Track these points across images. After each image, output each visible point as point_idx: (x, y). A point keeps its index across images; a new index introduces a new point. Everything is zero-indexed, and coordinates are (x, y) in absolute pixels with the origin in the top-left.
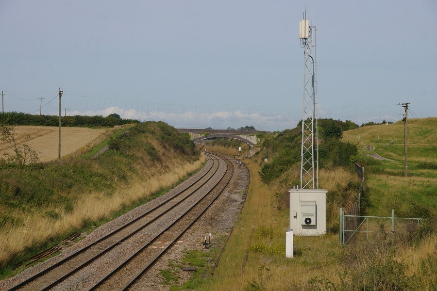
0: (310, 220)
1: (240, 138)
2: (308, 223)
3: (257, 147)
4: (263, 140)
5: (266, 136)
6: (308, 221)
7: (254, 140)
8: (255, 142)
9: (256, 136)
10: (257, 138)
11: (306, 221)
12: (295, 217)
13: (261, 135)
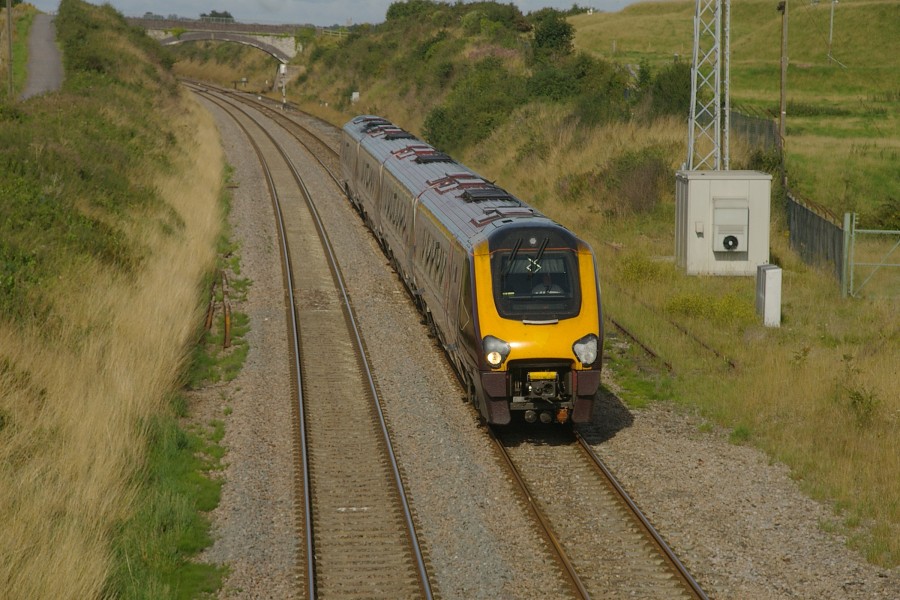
0: (735, 240)
1: (257, 42)
2: (731, 247)
3: (296, 64)
4: (311, 48)
5: (318, 39)
6: (731, 243)
7: (288, 47)
8: (292, 53)
9: (293, 39)
10: (297, 42)
11: (726, 243)
12: (700, 234)
13: (305, 34)
